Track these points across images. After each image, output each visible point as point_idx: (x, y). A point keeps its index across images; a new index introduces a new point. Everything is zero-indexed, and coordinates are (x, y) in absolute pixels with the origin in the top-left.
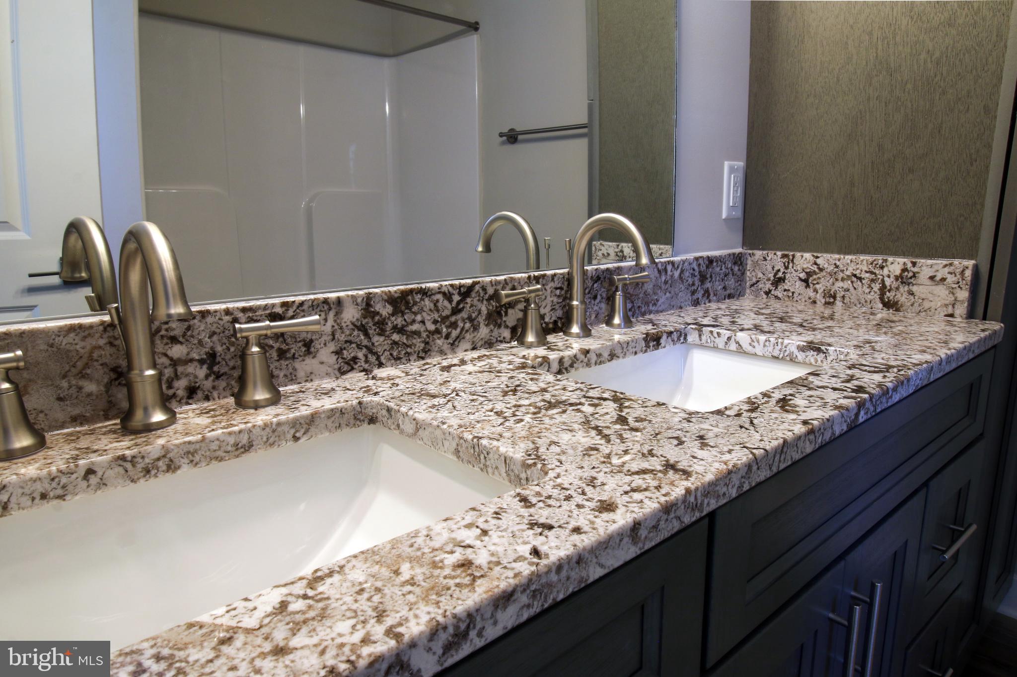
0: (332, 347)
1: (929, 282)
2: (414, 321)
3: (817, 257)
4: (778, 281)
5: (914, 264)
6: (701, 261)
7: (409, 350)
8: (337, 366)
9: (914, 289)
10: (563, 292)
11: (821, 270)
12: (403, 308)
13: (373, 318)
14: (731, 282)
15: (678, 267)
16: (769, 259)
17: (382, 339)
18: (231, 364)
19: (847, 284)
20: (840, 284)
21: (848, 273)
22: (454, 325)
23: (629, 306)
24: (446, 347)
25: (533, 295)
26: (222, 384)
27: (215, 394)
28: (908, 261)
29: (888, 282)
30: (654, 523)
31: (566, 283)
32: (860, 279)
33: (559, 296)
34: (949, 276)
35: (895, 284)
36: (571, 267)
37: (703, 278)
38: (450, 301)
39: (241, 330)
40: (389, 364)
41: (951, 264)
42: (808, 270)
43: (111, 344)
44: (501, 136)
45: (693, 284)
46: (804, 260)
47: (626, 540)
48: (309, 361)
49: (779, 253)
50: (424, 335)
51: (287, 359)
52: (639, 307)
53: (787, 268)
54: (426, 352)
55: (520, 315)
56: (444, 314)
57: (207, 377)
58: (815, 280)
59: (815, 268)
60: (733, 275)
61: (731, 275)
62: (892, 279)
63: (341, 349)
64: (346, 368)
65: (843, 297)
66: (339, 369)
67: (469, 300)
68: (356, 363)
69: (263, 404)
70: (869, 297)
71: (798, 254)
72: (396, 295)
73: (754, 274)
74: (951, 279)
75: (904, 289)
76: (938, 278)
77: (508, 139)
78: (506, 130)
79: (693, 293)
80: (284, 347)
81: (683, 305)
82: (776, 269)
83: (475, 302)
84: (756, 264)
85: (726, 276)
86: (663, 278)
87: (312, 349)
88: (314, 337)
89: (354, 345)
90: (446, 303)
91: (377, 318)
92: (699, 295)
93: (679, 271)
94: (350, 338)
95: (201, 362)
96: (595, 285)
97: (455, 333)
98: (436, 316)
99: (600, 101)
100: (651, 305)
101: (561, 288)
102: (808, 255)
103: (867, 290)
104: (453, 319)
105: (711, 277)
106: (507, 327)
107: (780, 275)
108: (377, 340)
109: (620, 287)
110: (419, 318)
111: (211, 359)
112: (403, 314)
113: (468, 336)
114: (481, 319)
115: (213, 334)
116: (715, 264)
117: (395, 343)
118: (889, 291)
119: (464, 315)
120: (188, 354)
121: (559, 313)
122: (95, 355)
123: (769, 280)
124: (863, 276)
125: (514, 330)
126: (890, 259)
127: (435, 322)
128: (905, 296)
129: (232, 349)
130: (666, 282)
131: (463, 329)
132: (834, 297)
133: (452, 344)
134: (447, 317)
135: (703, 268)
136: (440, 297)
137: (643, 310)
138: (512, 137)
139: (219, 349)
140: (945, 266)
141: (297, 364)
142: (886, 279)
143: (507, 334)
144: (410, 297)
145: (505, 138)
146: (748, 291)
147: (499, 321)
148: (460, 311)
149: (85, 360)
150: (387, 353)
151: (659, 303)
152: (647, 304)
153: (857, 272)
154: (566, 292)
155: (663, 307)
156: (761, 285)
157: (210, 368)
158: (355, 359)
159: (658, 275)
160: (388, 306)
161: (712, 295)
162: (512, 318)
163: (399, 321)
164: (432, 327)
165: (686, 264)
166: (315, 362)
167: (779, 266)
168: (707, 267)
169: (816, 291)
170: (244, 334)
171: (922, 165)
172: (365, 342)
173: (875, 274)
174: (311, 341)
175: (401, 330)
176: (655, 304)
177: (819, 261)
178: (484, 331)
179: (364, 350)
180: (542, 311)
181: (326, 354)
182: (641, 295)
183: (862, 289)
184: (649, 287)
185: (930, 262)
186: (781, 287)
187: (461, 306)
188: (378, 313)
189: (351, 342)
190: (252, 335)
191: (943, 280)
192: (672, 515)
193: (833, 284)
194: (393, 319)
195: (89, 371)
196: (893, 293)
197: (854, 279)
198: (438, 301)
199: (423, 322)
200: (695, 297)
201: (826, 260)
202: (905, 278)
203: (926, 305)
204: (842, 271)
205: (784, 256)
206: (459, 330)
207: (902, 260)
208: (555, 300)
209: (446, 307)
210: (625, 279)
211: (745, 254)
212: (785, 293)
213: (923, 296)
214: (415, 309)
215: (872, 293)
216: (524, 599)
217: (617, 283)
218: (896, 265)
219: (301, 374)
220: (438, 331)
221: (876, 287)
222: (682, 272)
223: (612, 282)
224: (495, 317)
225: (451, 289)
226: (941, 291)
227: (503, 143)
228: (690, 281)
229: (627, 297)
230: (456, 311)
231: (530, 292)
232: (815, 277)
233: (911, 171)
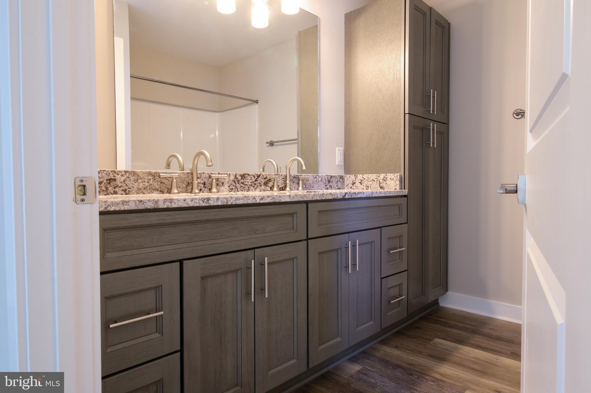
0: (228, 185)
1: (390, 180)
2: (246, 182)
3: (363, 175)
4: (354, 183)
5: (386, 175)
6: (328, 176)
7: (245, 189)
8: (229, 190)
9: (387, 182)
10: (284, 180)
11: (364, 179)
12: (244, 178)
13: (237, 179)
14: (340, 184)
15: (320, 177)
16: (351, 177)
17: (239, 185)
18: (208, 185)
19: (371, 183)
20: (369, 183)
21: (371, 179)
22: (255, 184)
23: (304, 186)
24: (253, 190)
25: (276, 178)
26: (206, 189)
27: (205, 191)
28: (385, 174)
29: (381, 181)
30: (293, 196)
31: (285, 177)
32: (374, 181)
33: (283, 181)
34: (394, 178)
35: (383, 181)
36: (286, 173)
37: (329, 181)
38: (255, 178)
39: (212, 176)
40: (240, 191)
41: (394, 174)
42: (361, 180)
43: (188, 177)
44: (267, 143)
45: (326, 183)
46: (360, 177)
47: (288, 197)
48: (223, 187)
49: (353, 175)
50: (248, 185)
51: (219, 186)
52: (308, 187)
53: (356, 179)
54: (249, 190)
55: (273, 184)
56: (253, 181)
57: (203, 187)
58: (363, 182)
59: (363, 179)
60: (340, 182)
61: (339, 182)
62: (382, 180)
63: (230, 186)
64: (230, 191)
65: (370, 187)
66: (229, 191)
67: (259, 178)
68: (233, 190)
69: (215, 192)
70: (377, 186)
71: (358, 175)
72: (242, 174)
73: (347, 182)
74: (395, 178)
75: (385, 182)
76: (392, 179)
77: (270, 145)
78: (269, 141)
79: (326, 186)
80: (218, 183)
81: (322, 189)
82: (353, 180)
83: (261, 179)
84: (347, 179)
85: (337, 182)
86: (315, 180)
87: (224, 185)
88: (224, 182)
89: (232, 185)
90: (254, 178)
91: (238, 179)
92: (328, 186)
93: (321, 178)
94: (231, 183)
95: (203, 184)
96: (294, 179)
97: (256, 186)
98: (251, 181)
99: (301, 129)
100: (312, 187)
101: (284, 178)
102: (361, 175)
103: (376, 184)
104: (255, 182)
105: (332, 181)
106: (269, 187)
107: (354, 182)
108: (237, 185)
109: (301, 179)
110: (247, 181)
111: (204, 184)
112: (243, 179)
113: (259, 188)
114: (262, 184)
115: (205, 178)
116: (333, 178)
117: (241, 186)
118: (381, 183)
119: (258, 182)
120: (200, 181)
121: (283, 185)
122: (185, 179)
123: (351, 183)
124: (375, 180)
125: (271, 188)
126: (381, 174)
127: (251, 183)
128: (385, 185)
129: (208, 182)
130: (316, 181)
131: (258, 185)
132: (368, 187)
133: (255, 189)
134: (254, 182)
135: (329, 179)
136: (252, 176)
137: (309, 188)
138: (272, 144)
139: (206, 181)
140: (393, 175)
141: (221, 188)
142: (380, 180)
143: (269, 189)
144: (245, 175)
145: (269, 144)
146: (346, 188)
147: (267, 185)
148: (257, 181)
149: (183, 180)
150: (240, 189)
151: (314, 187)
152: (310, 187)
153: (373, 179)
154: (285, 179)
155: (315, 188)
156: (349, 185)
157: (204, 185)
158: (232, 189)
159: (314, 179)
160: (240, 177)
161: (332, 187)
162: (270, 184)
163: (242, 181)
164: (250, 184)
165: (323, 177)
166: (224, 188)
167: (354, 179)
168: (330, 178)
169: (363, 186)
170: (213, 177)
171: (387, 147)
172: (235, 185)
173: (377, 179)
174: (224, 183)
175: (243, 183)
176: (313, 187)
177: (364, 176)
178: (263, 187)
179: (235, 187)
180: (279, 184)
181: (226, 186)
182: (308, 184)
183: (375, 183)
184: (311, 182)
185: (390, 174)
186: (355, 185)
187: (257, 179)
188: (238, 178)
189: (232, 184)
190: (214, 178)
191: (393, 179)
192: (297, 197)
193: (368, 183)
194: (241, 180)
195: (184, 182)
196: (382, 184)
197: (373, 181)
198: (252, 177)
199: (248, 182)
200: (327, 187)
201: (365, 176)
202: (385, 180)
203: (390, 187)
204: (370, 179)
205: (355, 176)
206: (257, 186)
207: (383, 174)
208: (282, 182)
209: (254, 179)
210: (302, 177)
211: (344, 176)
212: (356, 187)
213: (389, 184)
214: (246, 178)
215: (377, 185)
216: (271, 198)
217: (300, 178)
218: (382, 176)
219: (221, 190)
220: (251, 185)
221: (378, 183)
222: (322, 179)
223: (298, 178)
224: (266, 184)
225: (255, 175)
226: (393, 182)
227: (268, 146)
228: (325, 182)
229: (303, 184)
230: (256, 181)
231: (275, 177)
232: (363, 181)
233: (385, 149)
